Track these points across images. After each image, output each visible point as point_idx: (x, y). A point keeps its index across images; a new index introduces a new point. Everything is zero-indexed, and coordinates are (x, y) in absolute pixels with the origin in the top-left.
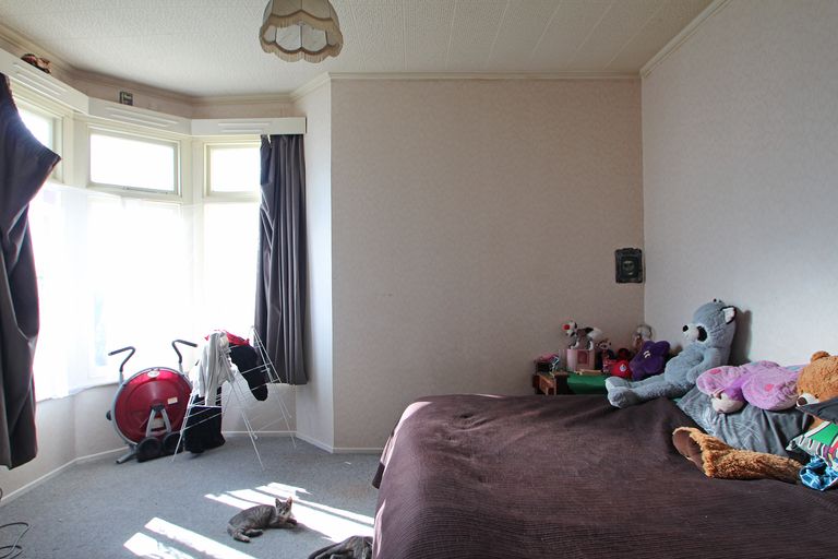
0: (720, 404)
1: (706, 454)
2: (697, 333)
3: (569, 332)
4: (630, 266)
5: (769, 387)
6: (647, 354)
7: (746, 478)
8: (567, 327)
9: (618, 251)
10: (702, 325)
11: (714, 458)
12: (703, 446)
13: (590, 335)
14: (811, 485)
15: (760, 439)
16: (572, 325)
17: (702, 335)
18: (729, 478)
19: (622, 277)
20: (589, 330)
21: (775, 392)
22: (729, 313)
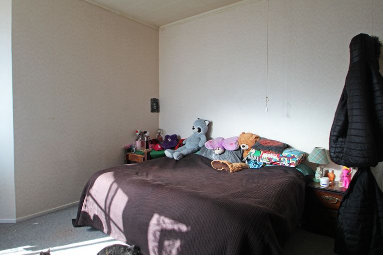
0: (217, 152)
1: (230, 166)
2: (198, 130)
3: (138, 134)
4: (155, 106)
5: (231, 144)
6: (170, 140)
7: (240, 171)
8: (137, 132)
9: (151, 99)
10: (200, 127)
11: (232, 166)
12: (228, 164)
13: (146, 134)
14: (256, 168)
15: (234, 160)
16: (139, 131)
17: (199, 130)
18: (236, 172)
19: (153, 110)
20: (145, 132)
21: (234, 145)
22: (207, 123)
